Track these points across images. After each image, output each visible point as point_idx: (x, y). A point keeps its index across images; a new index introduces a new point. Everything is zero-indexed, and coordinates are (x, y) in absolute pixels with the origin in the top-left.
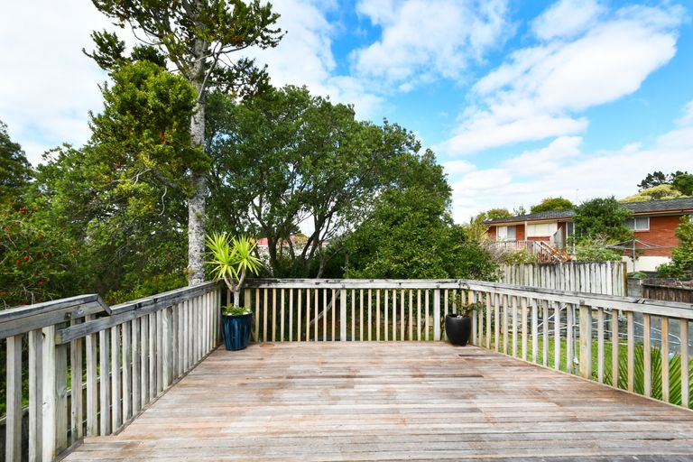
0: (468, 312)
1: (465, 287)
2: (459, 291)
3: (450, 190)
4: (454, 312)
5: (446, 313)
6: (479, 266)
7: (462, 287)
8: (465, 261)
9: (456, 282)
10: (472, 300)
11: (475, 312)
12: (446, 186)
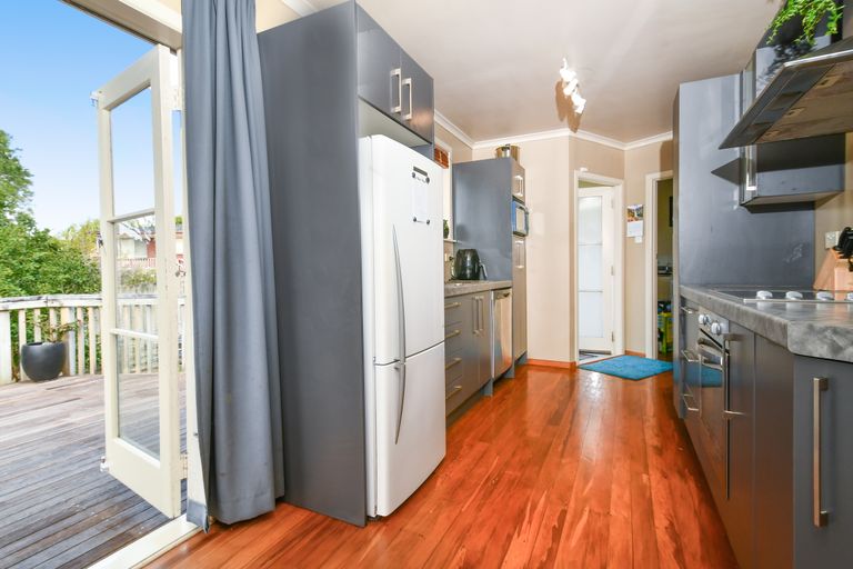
0: (61, 334)
1: (56, 304)
2: (44, 311)
3: (28, 175)
4: (37, 338)
5: (23, 341)
6: (82, 280)
7: (50, 304)
8: (56, 273)
9: (39, 299)
10: (67, 318)
11: (71, 334)
12: (19, 169)
